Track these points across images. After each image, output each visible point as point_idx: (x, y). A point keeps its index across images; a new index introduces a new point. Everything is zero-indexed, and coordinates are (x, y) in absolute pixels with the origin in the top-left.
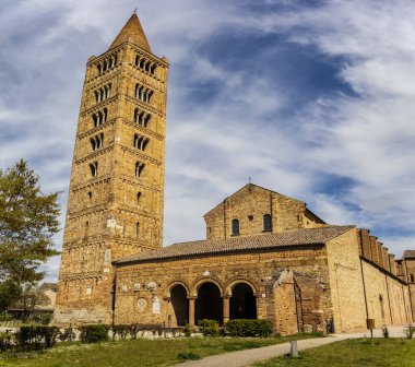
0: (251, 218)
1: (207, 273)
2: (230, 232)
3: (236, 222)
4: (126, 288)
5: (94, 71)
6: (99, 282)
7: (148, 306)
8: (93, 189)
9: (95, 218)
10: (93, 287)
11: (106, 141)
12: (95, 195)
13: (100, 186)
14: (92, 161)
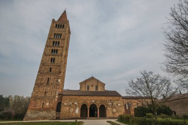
0: (92, 86)
1: (93, 101)
2: (86, 89)
3: (88, 86)
4: (66, 104)
5: (55, 25)
6: (53, 101)
7: (74, 111)
8: (52, 67)
9: (52, 77)
10: (50, 103)
11: (59, 52)
12: (53, 69)
13: (55, 67)
14: (52, 57)
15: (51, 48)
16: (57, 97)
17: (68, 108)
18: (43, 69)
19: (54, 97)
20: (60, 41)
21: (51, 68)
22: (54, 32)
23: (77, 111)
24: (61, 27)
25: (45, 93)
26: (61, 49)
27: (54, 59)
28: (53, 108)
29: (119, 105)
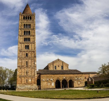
2: (54, 69)
3: (55, 66)
4: (44, 80)
5: (23, 17)
6: (34, 78)
7: (51, 84)
8: (27, 52)
9: (30, 61)
10: (31, 80)
11: (31, 40)
12: (29, 55)
13: (31, 52)
14: (26, 44)
15: (24, 37)
16: (36, 75)
17: (46, 82)
18: (21, 54)
19: (34, 76)
20: (31, 31)
21: (27, 54)
22: (23, 24)
23: (53, 84)
24: (28, 19)
25: (27, 73)
26: (32, 37)
27: (28, 46)
28: (35, 83)
29: (82, 79)
